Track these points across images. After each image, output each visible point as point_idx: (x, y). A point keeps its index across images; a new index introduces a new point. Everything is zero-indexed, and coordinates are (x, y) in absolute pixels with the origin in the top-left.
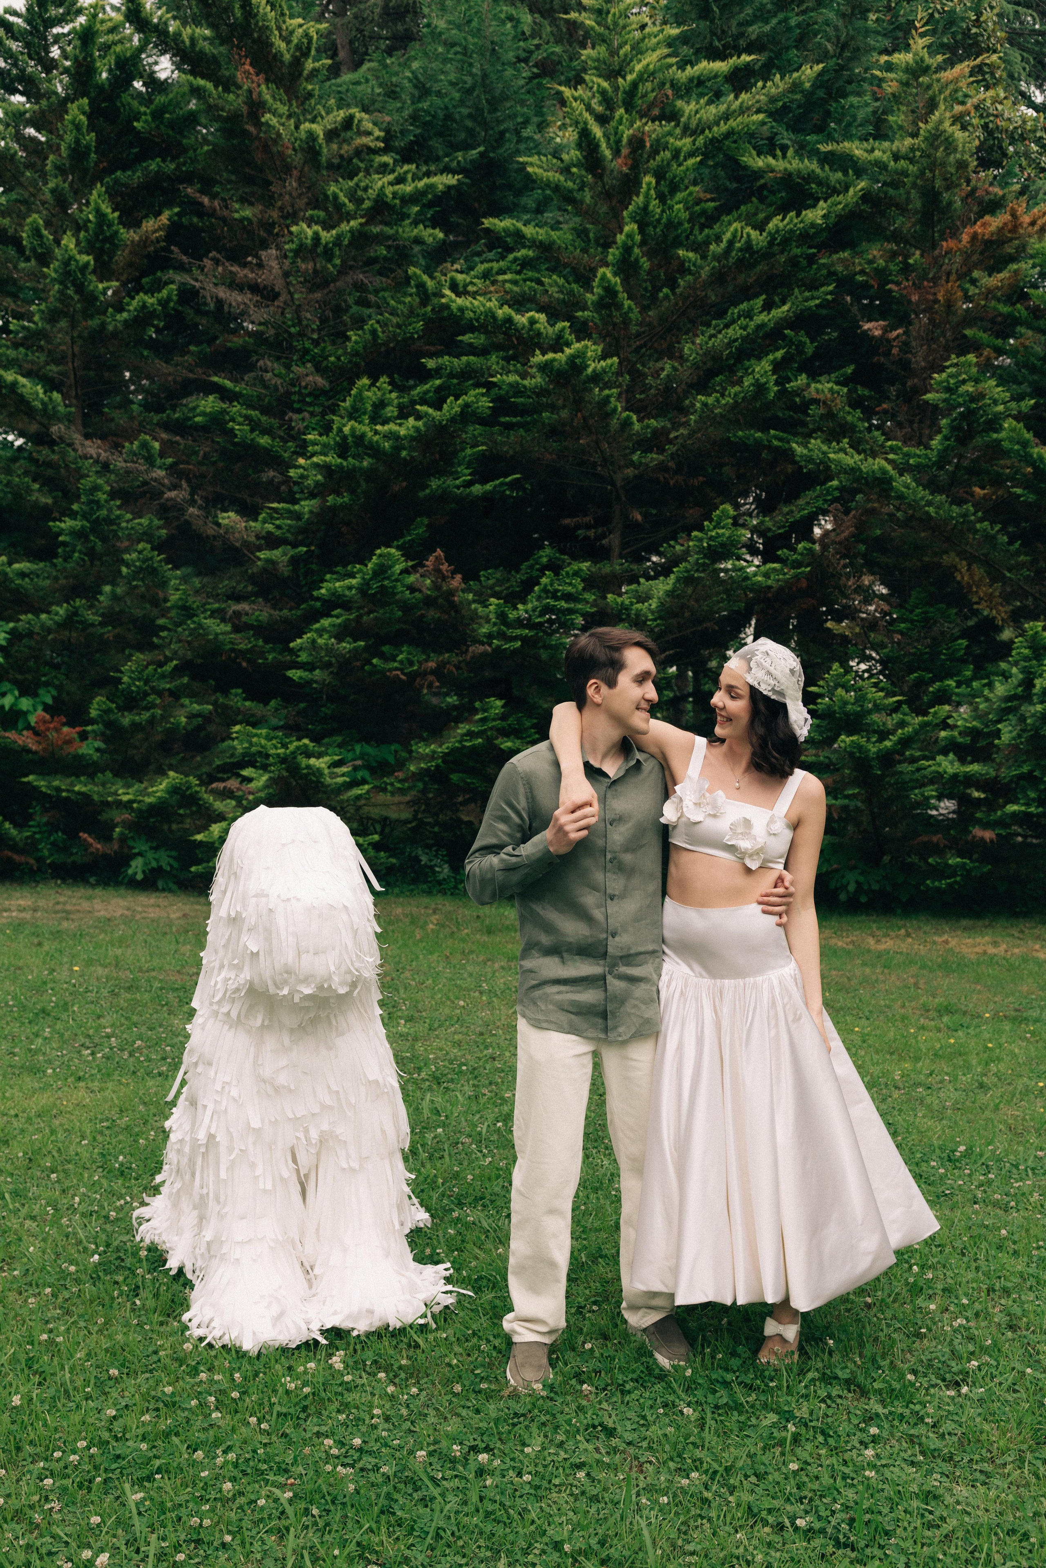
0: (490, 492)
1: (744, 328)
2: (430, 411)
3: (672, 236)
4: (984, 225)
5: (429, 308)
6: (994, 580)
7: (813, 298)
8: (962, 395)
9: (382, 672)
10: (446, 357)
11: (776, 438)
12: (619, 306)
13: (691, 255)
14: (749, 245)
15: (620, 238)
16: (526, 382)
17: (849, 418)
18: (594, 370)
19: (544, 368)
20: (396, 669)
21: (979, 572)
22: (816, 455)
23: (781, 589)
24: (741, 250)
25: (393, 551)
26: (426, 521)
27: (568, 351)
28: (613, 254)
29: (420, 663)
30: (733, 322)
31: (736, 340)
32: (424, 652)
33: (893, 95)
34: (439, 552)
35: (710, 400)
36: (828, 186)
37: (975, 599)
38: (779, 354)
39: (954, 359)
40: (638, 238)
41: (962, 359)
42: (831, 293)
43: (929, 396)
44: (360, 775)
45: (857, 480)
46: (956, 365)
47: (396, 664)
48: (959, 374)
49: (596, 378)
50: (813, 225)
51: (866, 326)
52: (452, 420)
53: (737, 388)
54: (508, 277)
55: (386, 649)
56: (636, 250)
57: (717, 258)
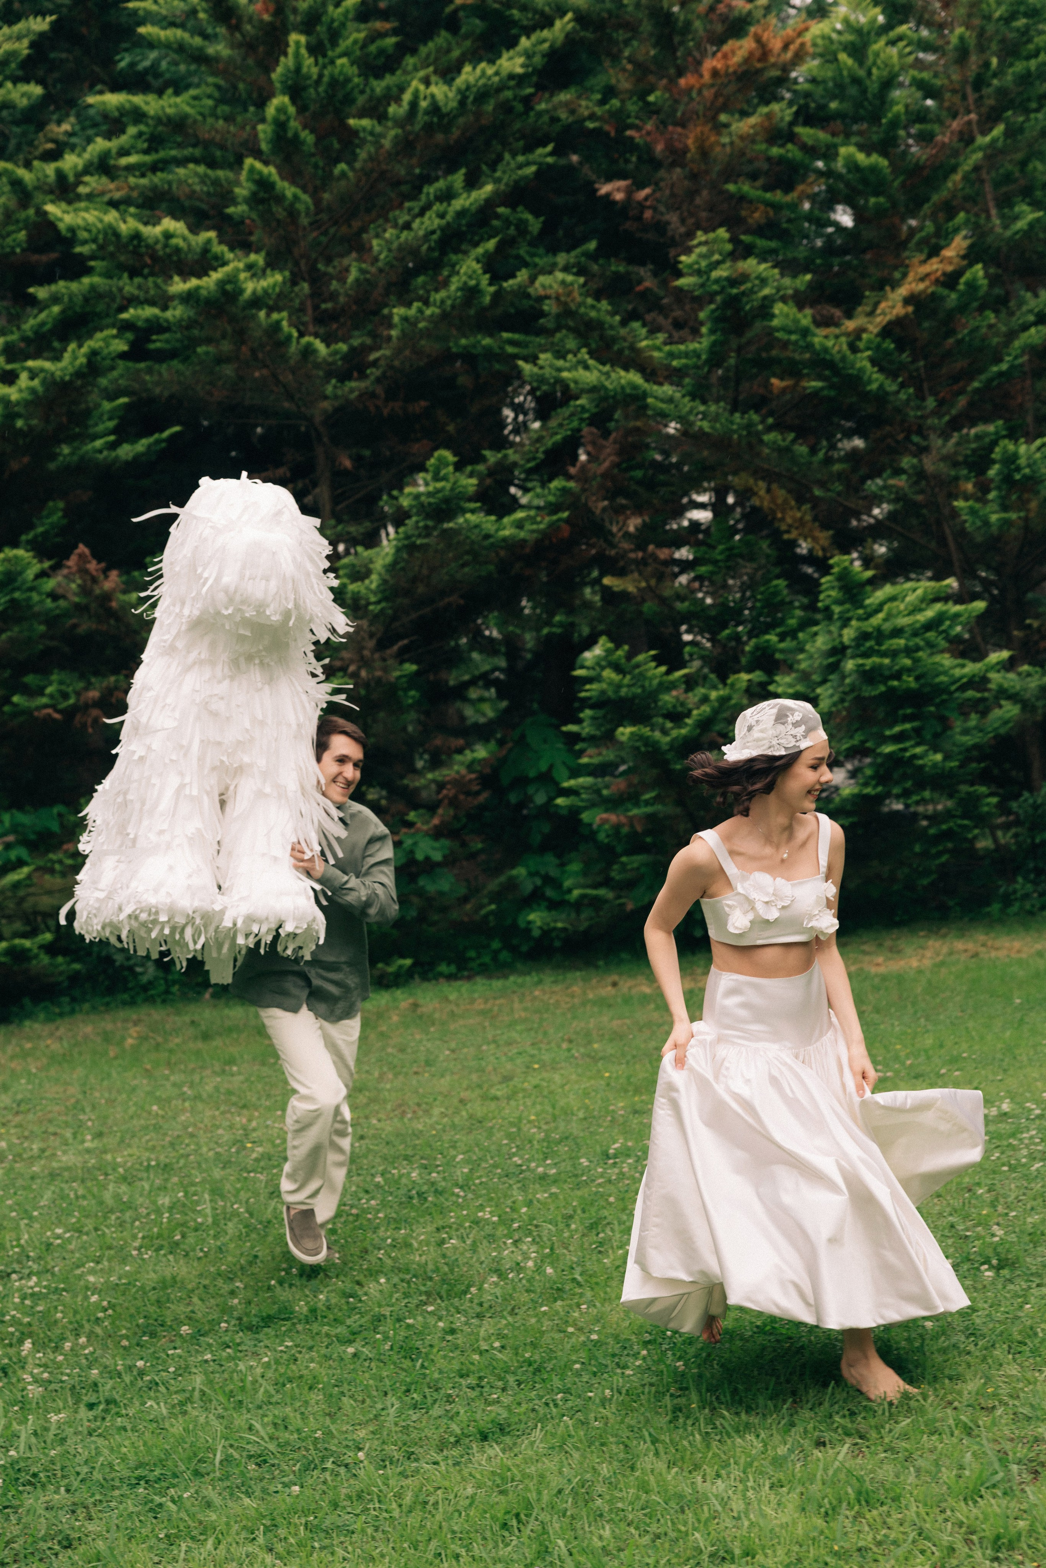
0: (143, 454)
1: (442, 216)
2: (47, 365)
3: (340, 95)
4: (725, 56)
5: (31, 211)
6: (800, 500)
7: (528, 164)
8: (717, 281)
9: (28, 712)
10: (61, 283)
11: (512, 343)
12: (280, 198)
13: (366, 122)
14: (435, 108)
15: (271, 111)
16: (169, 314)
17: (593, 314)
18: (254, 292)
19: (188, 298)
20: (46, 706)
21: (781, 494)
22: (547, 372)
23: (538, 542)
24: (427, 112)
25: (20, 552)
26: (61, 504)
27: (216, 276)
28: (264, 131)
29: (78, 694)
30: (427, 207)
31: (433, 232)
32: (82, 676)
34: (82, 548)
35: (412, 312)
36: (535, 11)
37: (784, 527)
38: (491, 245)
39: (701, 236)
40: (292, 110)
41: (711, 235)
42: (551, 154)
43: (682, 282)
44: (13, 855)
45: (605, 399)
46: (706, 243)
47: (44, 700)
48: (711, 253)
49: (256, 302)
50: (511, 76)
51: (604, 189)
52: (78, 374)
53: (442, 294)
54: (133, 159)
55: (30, 679)
56: (294, 124)
57: (400, 123)
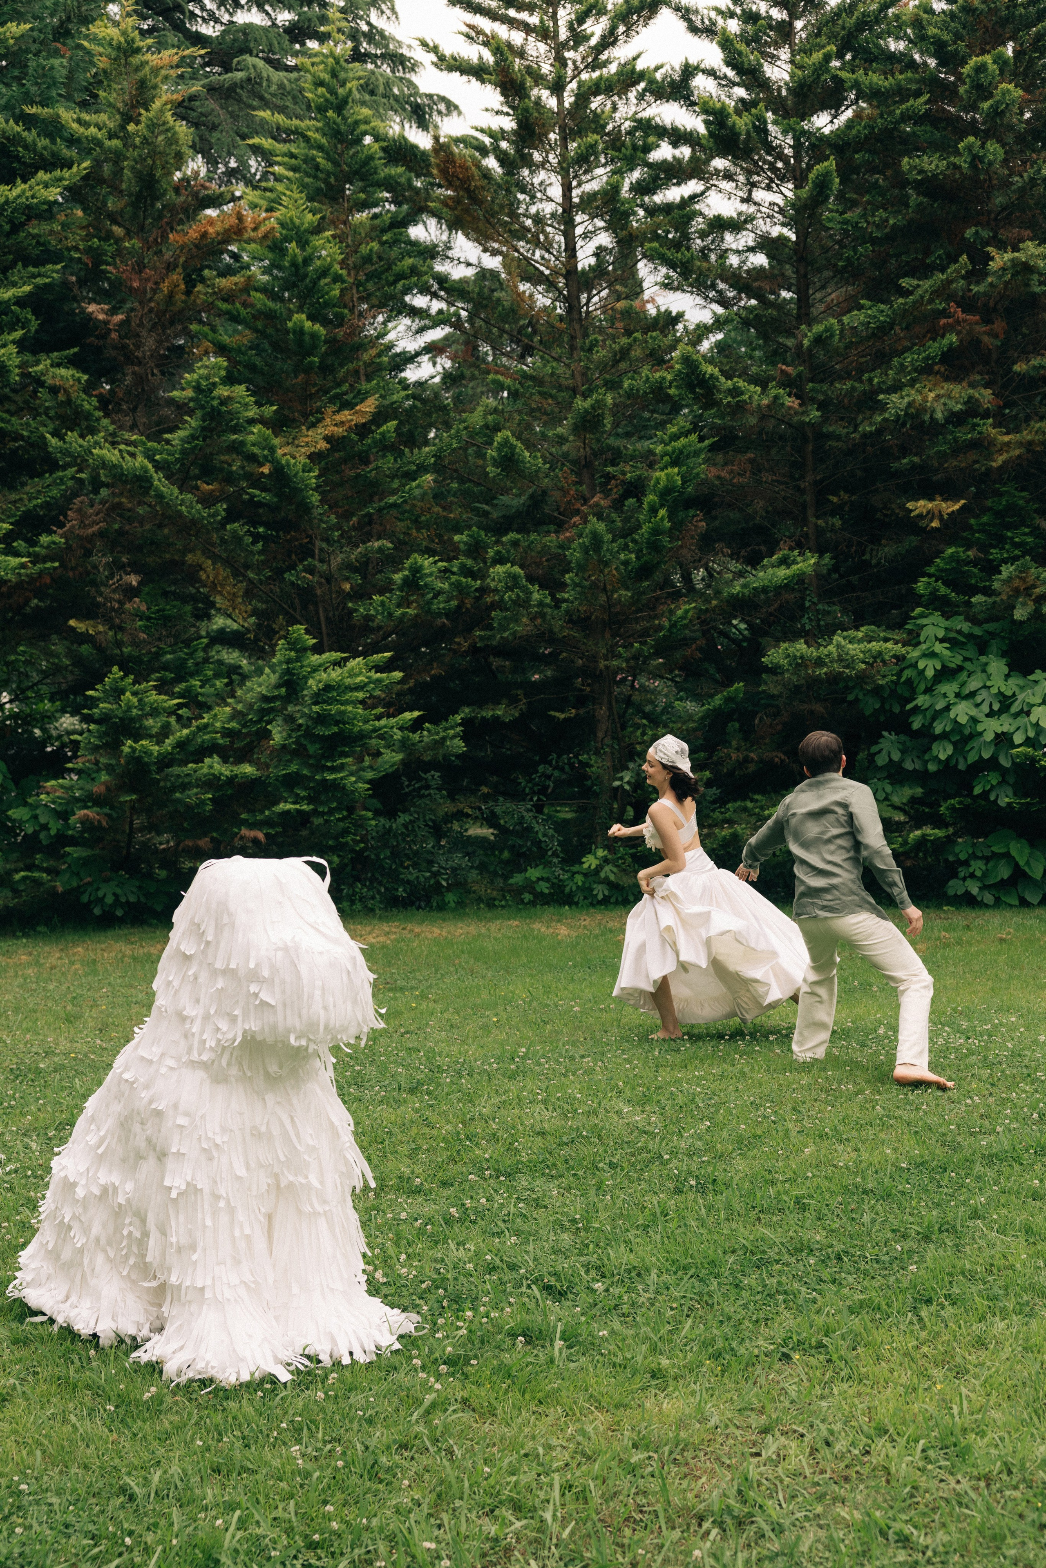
4: (210, 223)
6: (238, 579)
7: (42, 275)
21: (224, 573)
22: (74, 448)
33: (105, 71)
37: (219, 599)
38: (20, 334)
43: (175, 393)
51: (90, 308)
